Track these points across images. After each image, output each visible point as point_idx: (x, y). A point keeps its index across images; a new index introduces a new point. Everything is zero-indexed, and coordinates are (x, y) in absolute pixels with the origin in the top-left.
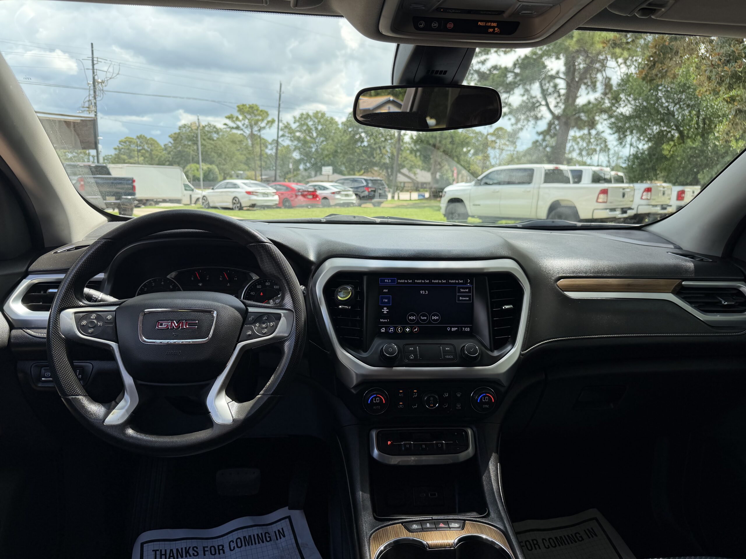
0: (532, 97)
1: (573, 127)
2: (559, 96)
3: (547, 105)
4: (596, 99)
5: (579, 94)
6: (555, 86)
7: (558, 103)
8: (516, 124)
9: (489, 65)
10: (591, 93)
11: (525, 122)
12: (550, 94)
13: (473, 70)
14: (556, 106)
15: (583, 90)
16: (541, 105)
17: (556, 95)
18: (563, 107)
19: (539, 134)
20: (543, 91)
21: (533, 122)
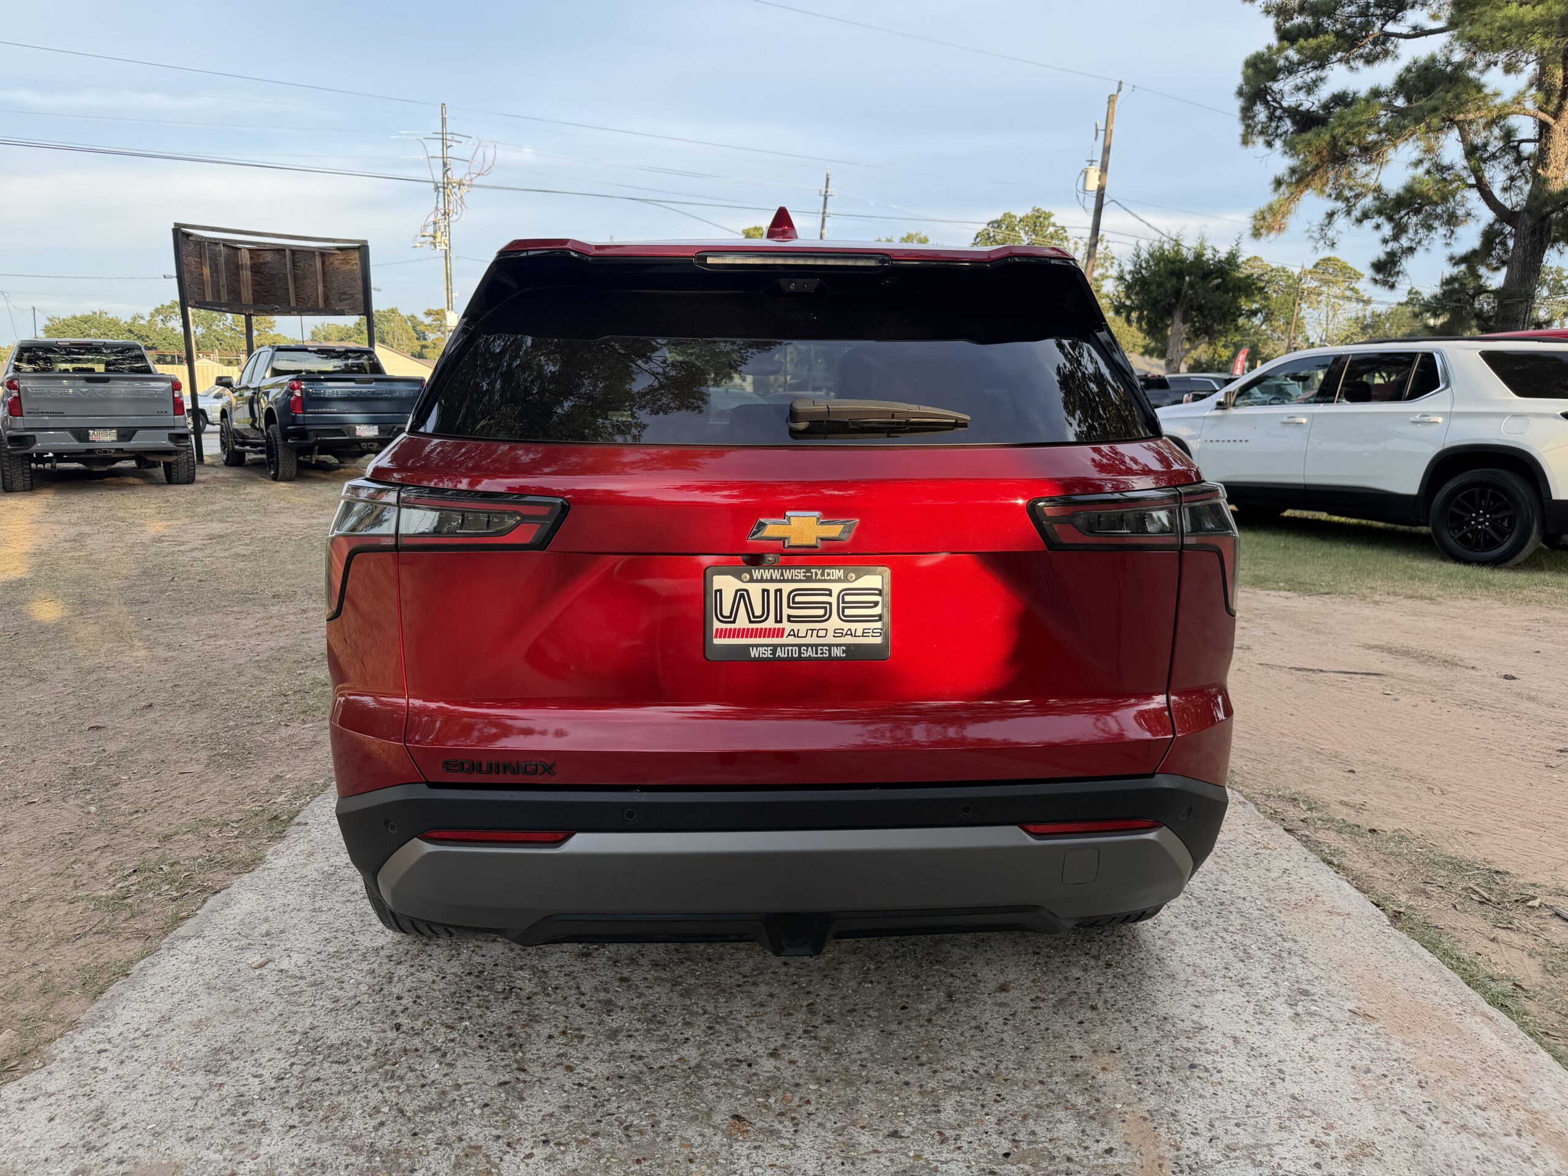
0: (1441, 168)
1: (1556, 240)
2: (1518, 160)
3: (1483, 187)
6: (1508, 135)
7: (1512, 179)
8: (1396, 238)
9: (1324, 93)
11: (1422, 232)
12: (1493, 156)
13: (1281, 107)
14: (1505, 190)
16: (1465, 186)
17: (1509, 159)
18: (1527, 188)
19: (1455, 261)
20: (1471, 151)
21: (1442, 230)
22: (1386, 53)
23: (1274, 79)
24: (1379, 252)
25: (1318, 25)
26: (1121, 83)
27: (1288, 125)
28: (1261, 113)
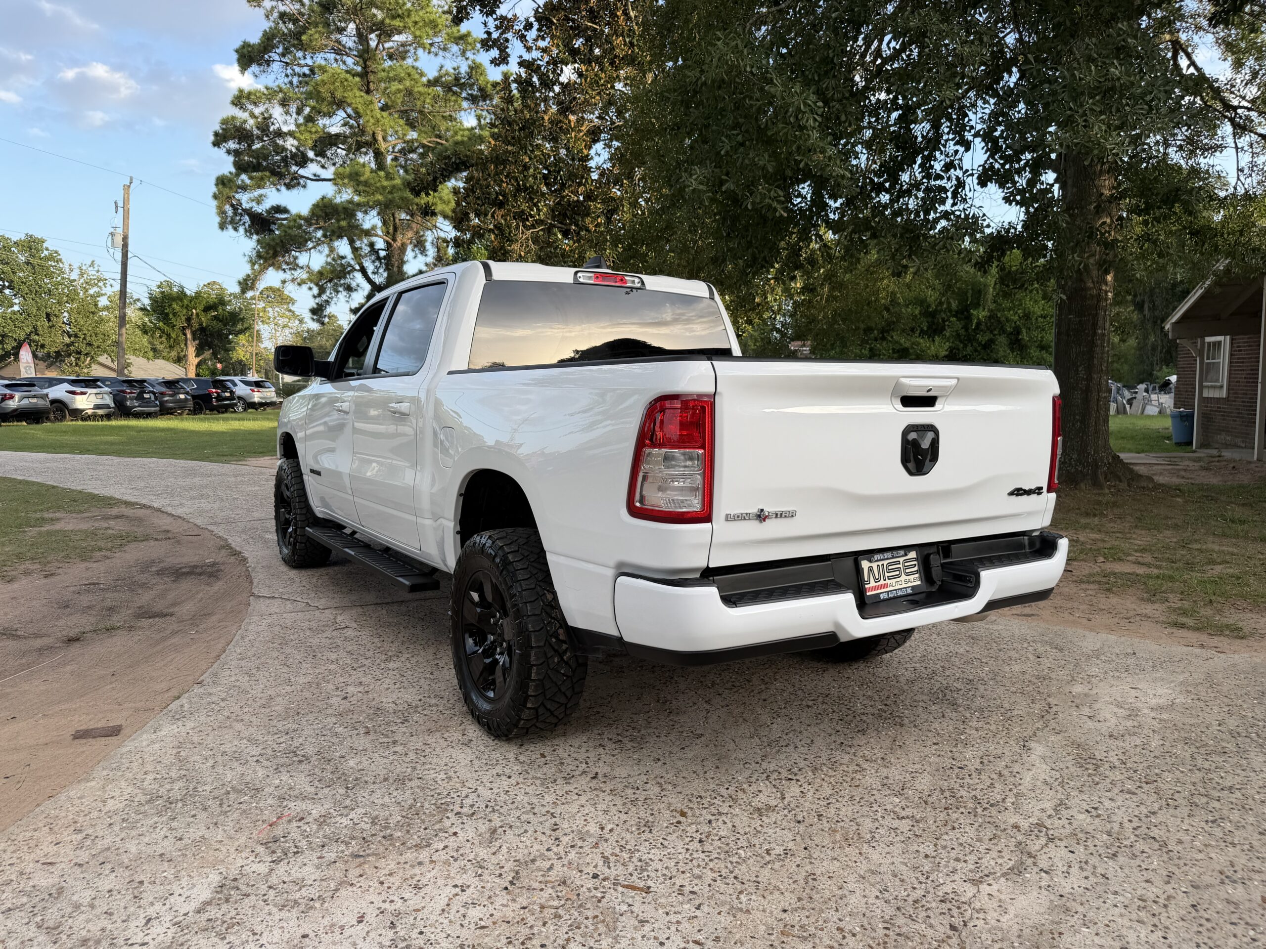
0: (340, 258)
2: (378, 258)
3: (363, 271)
4: (427, 265)
5: (405, 259)
6: (372, 245)
7: (377, 268)
8: (319, 295)
10: (419, 255)
11: (334, 293)
12: (366, 255)
13: (241, 208)
14: (374, 273)
15: (409, 254)
16: (354, 270)
17: (373, 257)
18: (385, 275)
20: (355, 250)
21: (344, 293)
22: (299, 184)
23: (237, 192)
24: (312, 303)
25: (259, 164)
26: (131, 179)
27: (246, 218)
28: (230, 212)
